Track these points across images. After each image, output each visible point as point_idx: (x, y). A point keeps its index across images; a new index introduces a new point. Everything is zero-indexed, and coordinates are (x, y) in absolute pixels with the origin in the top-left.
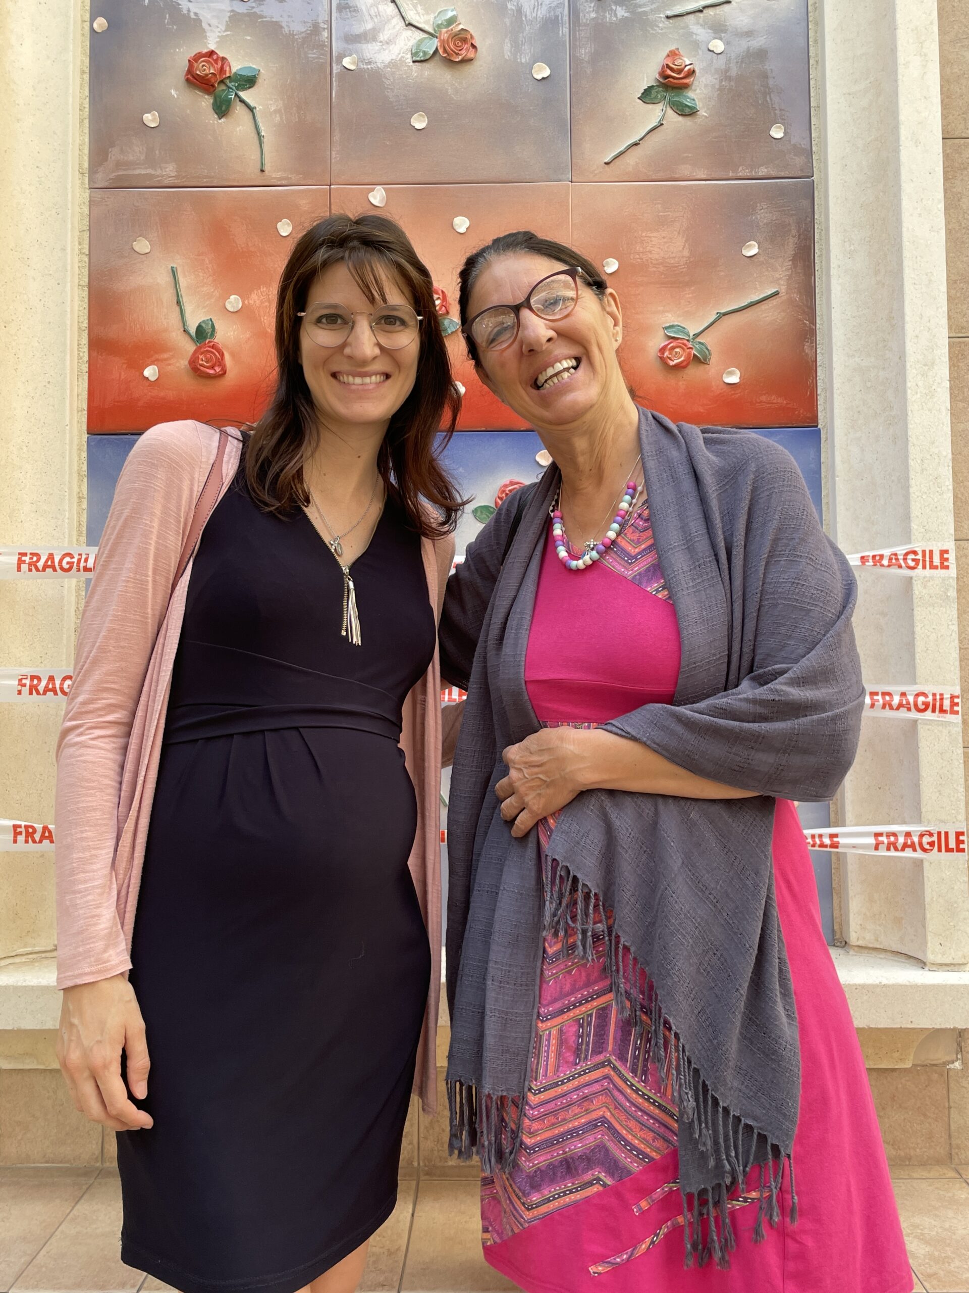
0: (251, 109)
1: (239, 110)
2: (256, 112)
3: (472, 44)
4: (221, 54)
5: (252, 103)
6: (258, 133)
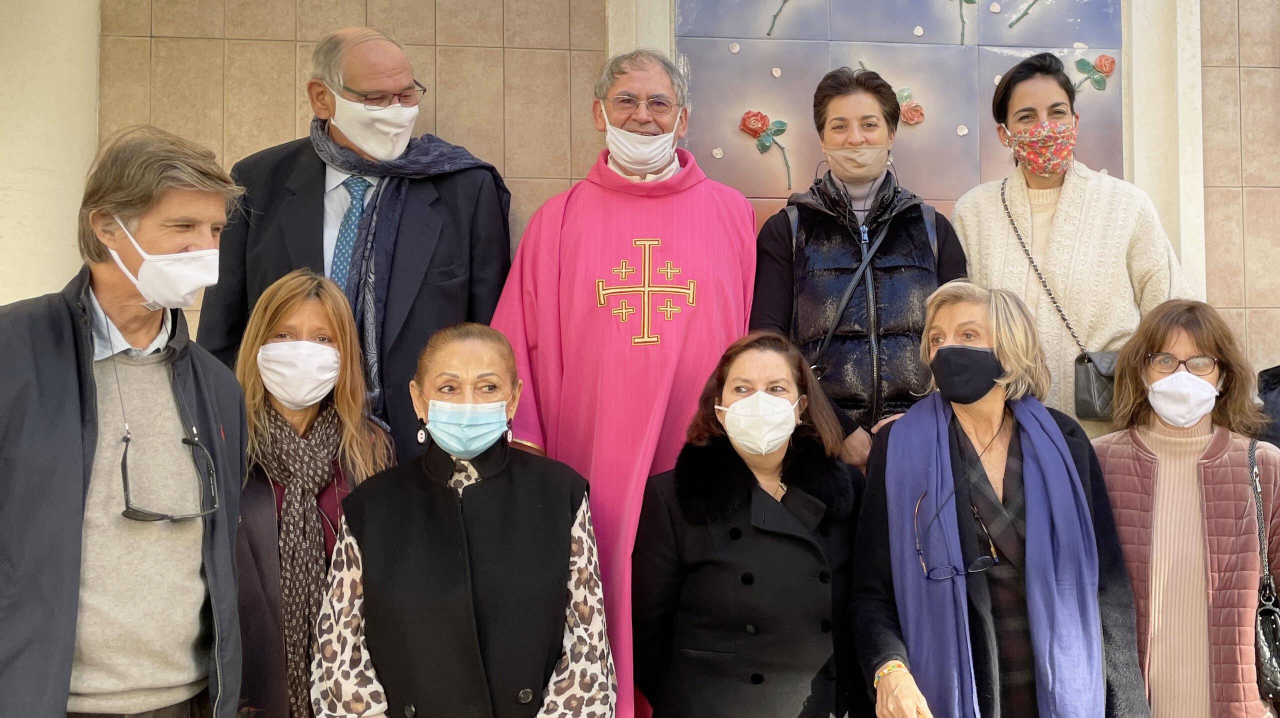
0: (782, 149)
1: (774, 148)
2: (785, 150)
3: (921, 114)
4: (764, 114)
5: (782, 145)
6: (787, 165)
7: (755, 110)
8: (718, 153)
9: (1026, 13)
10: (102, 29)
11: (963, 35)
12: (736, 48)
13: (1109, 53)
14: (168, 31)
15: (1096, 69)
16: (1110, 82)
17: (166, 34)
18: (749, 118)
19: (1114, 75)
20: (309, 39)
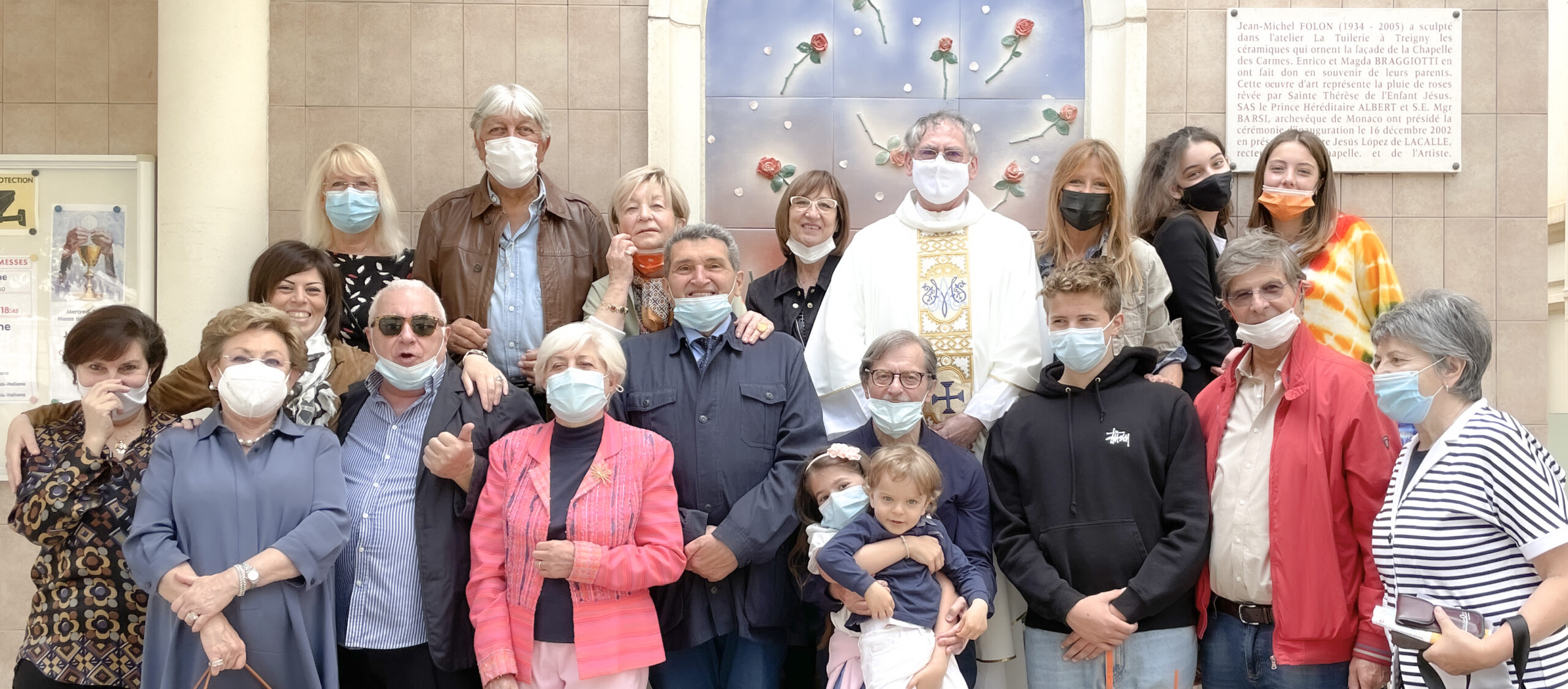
7: (769, 157)
8: (739, 192)
9: (1001, 71)
10: (270, 101)
11: (945, 90)
12: (755, 106)
13: (1073, 103)
14: (317, 101)
15: (1062, 117)
16: (1074, 129)
17: (316, 104)
18: (764, 163)
19: (1077, 121)
20: (421, 105)
